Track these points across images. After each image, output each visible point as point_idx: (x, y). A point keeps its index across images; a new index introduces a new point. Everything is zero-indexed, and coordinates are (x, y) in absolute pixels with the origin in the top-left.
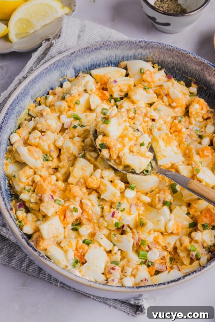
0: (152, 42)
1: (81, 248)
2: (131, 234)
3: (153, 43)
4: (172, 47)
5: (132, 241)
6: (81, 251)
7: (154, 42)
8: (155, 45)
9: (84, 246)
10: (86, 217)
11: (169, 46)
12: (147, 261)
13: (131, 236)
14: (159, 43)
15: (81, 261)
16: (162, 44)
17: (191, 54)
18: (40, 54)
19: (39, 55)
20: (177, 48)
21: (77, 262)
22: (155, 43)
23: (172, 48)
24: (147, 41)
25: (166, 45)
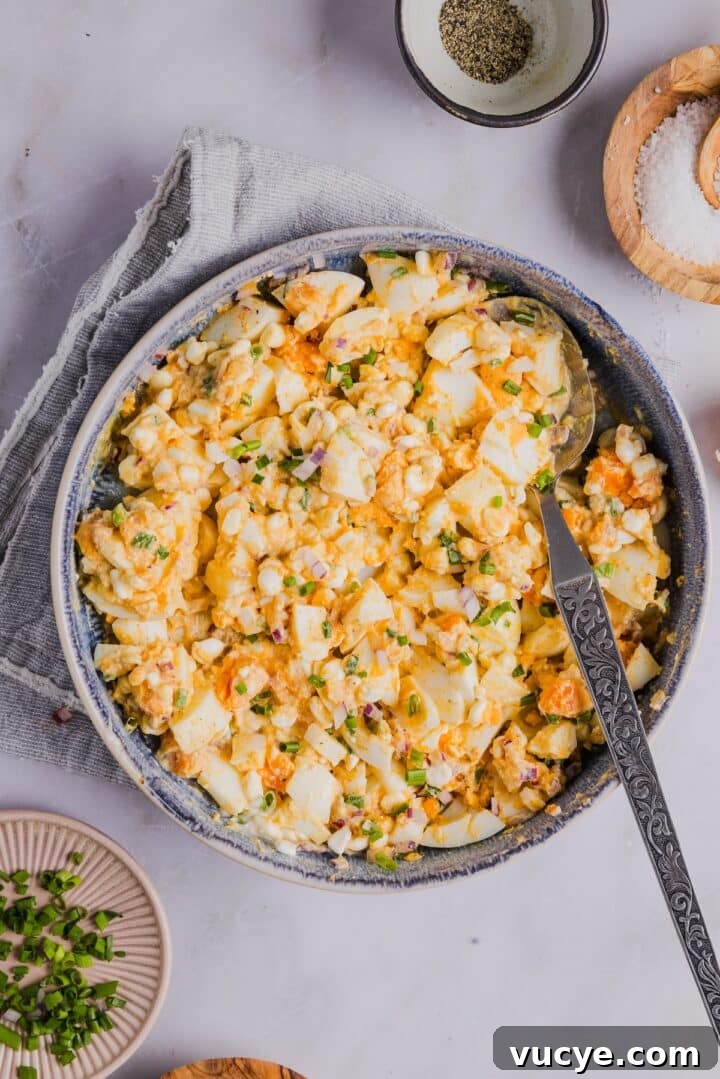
0: (437, 237)
1: (276, 764)
2: (388, 737)
3: (440, 239)
4: (489, 249)
5: (391, 750)
6: (277, 771)
7: (443, 238)
8: (445, 243)
9: (284, 761)
10: (284, 684)
11: (483, 246)
12: (426, 787)
13: (389, 741)
14: (456, 240)
15: (278, 795)
16: (462, 242)
17: (538, 270)
18: (135, 250)
19: (131, 255)
20: (502, 254)
21: (269, 800)
22: (446, 240)
23: (490, 252)
24: (424, 236)
25: (473, 246)
